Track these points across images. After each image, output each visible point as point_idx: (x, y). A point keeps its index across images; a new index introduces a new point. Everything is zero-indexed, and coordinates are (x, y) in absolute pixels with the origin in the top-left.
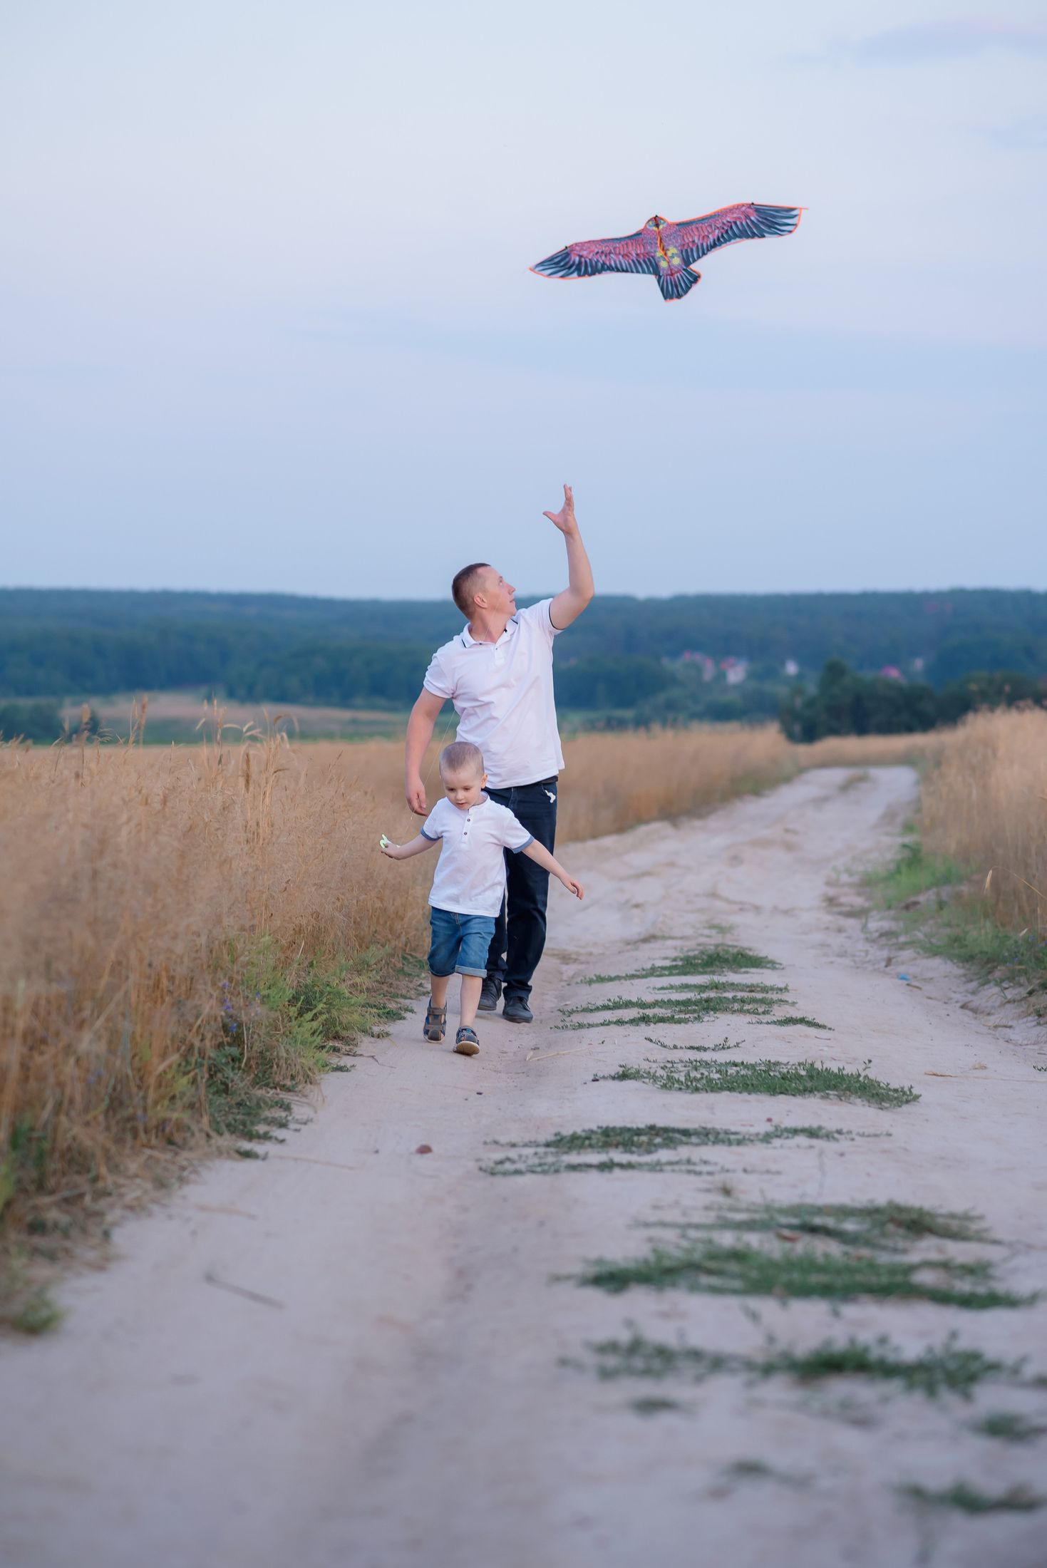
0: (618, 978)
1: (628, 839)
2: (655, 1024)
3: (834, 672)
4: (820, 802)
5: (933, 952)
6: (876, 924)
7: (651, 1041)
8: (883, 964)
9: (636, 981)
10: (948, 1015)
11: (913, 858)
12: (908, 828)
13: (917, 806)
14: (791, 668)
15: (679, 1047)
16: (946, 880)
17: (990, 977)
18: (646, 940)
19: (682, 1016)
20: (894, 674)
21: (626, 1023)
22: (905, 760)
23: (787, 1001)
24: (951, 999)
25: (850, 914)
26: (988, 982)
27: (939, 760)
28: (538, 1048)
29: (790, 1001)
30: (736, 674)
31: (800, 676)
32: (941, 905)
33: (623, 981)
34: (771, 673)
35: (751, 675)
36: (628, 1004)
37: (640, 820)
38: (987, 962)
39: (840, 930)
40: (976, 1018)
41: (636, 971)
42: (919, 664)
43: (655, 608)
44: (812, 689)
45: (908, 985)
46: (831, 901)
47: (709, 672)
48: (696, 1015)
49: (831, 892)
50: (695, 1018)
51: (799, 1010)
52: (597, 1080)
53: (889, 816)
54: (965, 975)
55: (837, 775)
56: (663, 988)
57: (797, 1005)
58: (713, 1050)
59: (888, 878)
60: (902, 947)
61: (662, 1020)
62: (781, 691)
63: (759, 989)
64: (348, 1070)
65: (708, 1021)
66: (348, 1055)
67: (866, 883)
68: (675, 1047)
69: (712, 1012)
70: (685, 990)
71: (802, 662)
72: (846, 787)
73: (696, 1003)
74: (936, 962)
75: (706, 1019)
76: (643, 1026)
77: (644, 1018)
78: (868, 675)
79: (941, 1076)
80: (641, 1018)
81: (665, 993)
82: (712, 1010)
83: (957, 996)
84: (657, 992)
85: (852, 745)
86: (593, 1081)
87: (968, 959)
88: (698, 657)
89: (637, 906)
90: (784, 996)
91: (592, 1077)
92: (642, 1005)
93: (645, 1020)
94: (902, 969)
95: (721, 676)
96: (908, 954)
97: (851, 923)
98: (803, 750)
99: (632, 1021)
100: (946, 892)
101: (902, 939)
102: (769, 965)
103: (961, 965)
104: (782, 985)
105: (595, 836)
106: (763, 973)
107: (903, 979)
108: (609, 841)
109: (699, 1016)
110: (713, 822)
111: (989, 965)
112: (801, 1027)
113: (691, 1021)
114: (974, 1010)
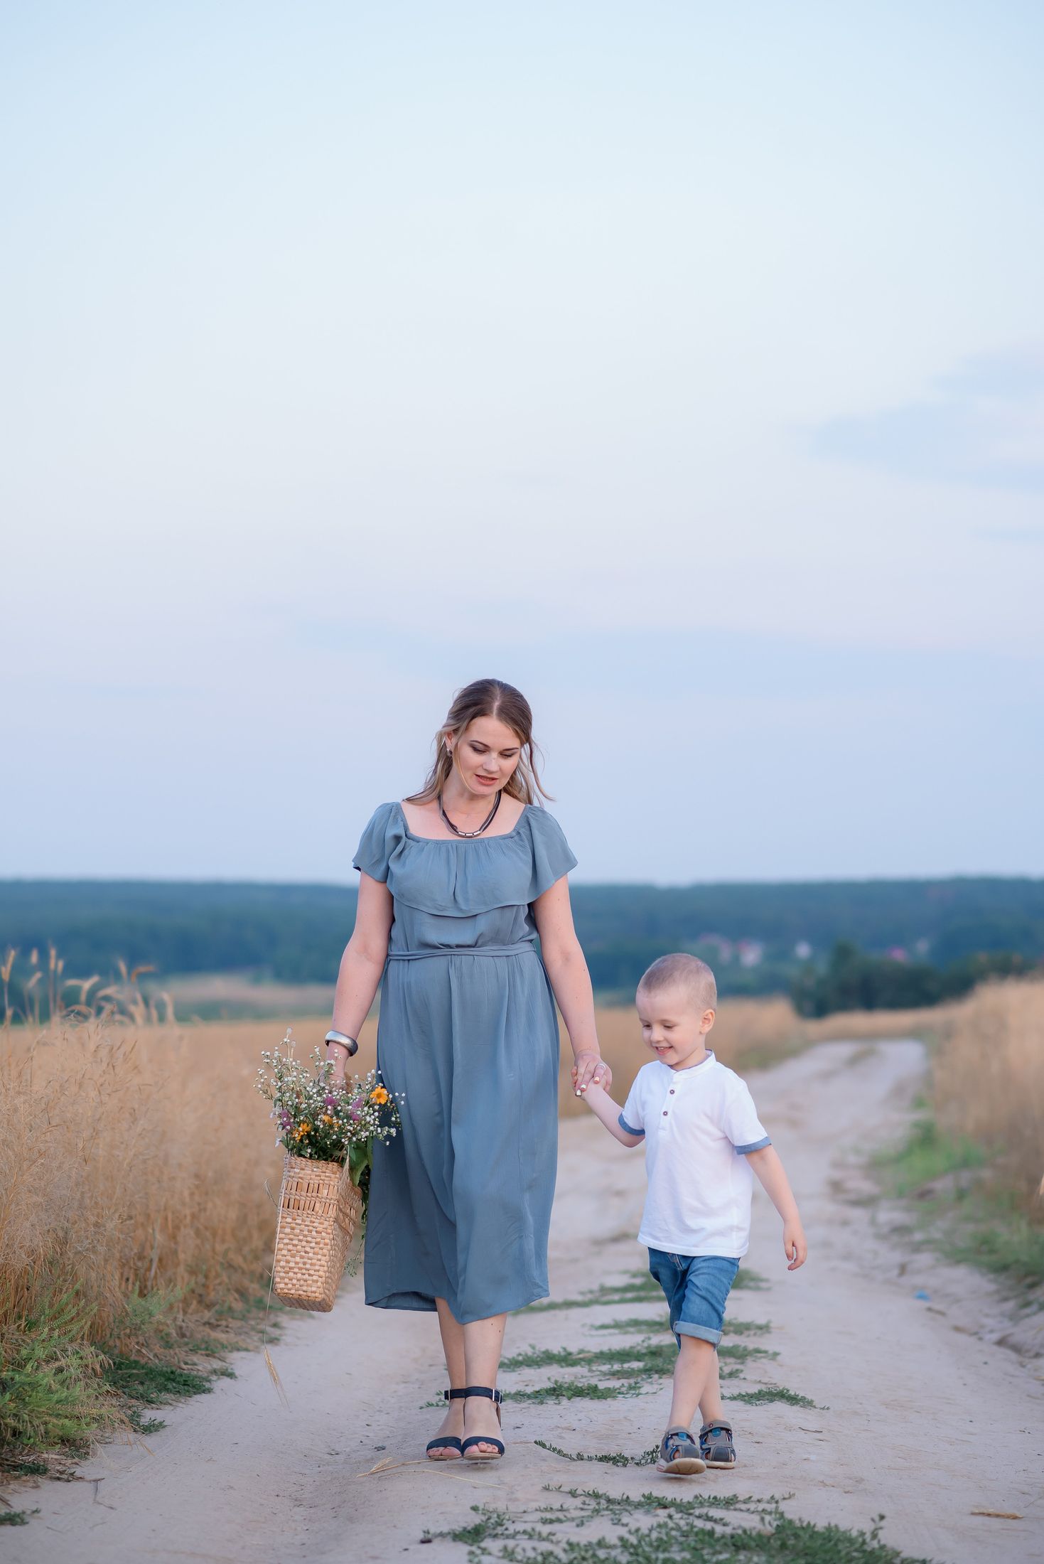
2: (569, 1399)
3: (843, 954)
4: (827, 1076)
5: (956, 1257)
6: (888, 1215)
7: (543, 1446)
8: (896, 1272)
9: (575, 1313)
10: (986, 1363)
11: (926, 1138)
12: (919, 1103)
13: (928, 1079)
14: (803, 950)
15: (585, 1457)
16: (965, 1163)
17: (1031, 1296)
18: (615, 1240)
19: (614, 1384)
20: (899, 956)
21: (529, 1397)
22: (914, 1034)
23: (766, 1352)
24: (982, 1327)
25: (858, 1203)
26: (1027, 1304)
27: (949, 1033)
28: (384, 1449)
29: (771, 1352)
30: (752, 956)
31: (812, 958)
32: (961, 1195)
33: (557, 1312)
34: (781, 953)
35: (768, 957)
36: (548, 1359)
38: (1026, 1275)
39: (845, 1223)
40: (1023, 1366)
41: (582, 1293)
42: (922, 945)
44: (822, 968)
45: (929, 1309)
46: (836, 1187)
47: (725, 956)
48: (632, 1381)
49: (837, 1175)
50: (630, 1388)
51: (781, 1366)
52: (428, 1541)
53: (899, 1090)
54: (998, 1292)
55: (844, 1050)
56: (603, 1327)
57: (779, 1358)
58: (637, 1464)
59: (898, 1159)
60: (917, 1248)
61: (579, 1392)
62: (792, 972)
63: (732, 1328)
64: (23, 1523)
65: (647, 1393)
66: (59, 1479)
67: (875, 1166)
68: (580, 1457)
69: (656, 1376)
70: (632, 1329)
71: (815, 944)
72: (854, 1061)
73: (638, 1357)
74: (961, 1272)
75: (646, 1388)
76: (551, 1402)
77: (554, 1389)
78: (875, 957)
79: (998, 1516)
80: (550, 1389)
81: (604, 1335)
82: (657, 1372)
83: (989, 1322)
84: (594, 1332)
85: (859, 1021)
86: (423, 1542)
87: (1001, 1269)
88: (715, 942)
90: (765, 1343)
91: (421, 1536)
92: (566, 1359)
93: (556, 1392)
94: (919, 1280)
95: (736, 959)
96: (925, 1259)
97: (858, 1214)
98: (814, 1028)
99: (539, 1396)
100: (966, 1177)
101: (918, 1236)
102: (752, 1284)
103: (992, 1276)
104: (761, 1321)
106: (740, 1299)
107: (922, 1297)
109: (636, 1383)
111: (1029, 1280)
112: (780, 1407)
113: (623, 1394)
114: (1017, 1349)
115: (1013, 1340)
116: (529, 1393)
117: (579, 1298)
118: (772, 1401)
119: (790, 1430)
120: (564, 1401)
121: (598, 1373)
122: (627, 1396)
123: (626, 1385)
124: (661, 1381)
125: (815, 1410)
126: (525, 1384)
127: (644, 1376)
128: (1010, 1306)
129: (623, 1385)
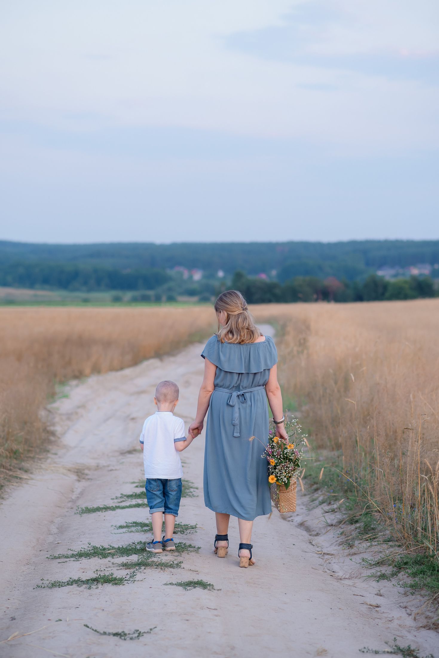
0: (98, 509)
1: (138, 369)
3: (238, 276)
7: (88, 627)
14: (221, 274)
15: (107, 633)
18: (130, 452)
20: (263, 277)
23: (194, 547)
28: (15, 619)
29: (196, 547)
30: (197, 276)
31: (224, 278)
34: (212, 276)
35: (205, 277)
37: (146, 358)
40: (311, 542)
41: (112, 500)
42: (274, 273)
43: (163, 248)
44: (229, 282)
47: (186, 275)
48: (132, 570)
50: (131, 576)
51: (201, 559)
56: (121, 527)
62: (216, 284)
65: (139, 580)
68: (105, 633)
69: (143, 568)
70: (133, 529)
71: (226, 271)
75: (139, 576)
76: (94, 588)
78: (252, 277)
82: (143, 565)
88: (181, 269)
89: (133, 419)
90: (194, 540)
95: (191, 277)
104: (193, 523)
105: (122, 369)
108: (128, 372)
109: (134, 573)
110: (180, 358)
111: (315, 486)
112: (198, 590)
113: (127, 581)
114: (308, 530)
115: (307, 524)
116: (84, 580)
117: (111, 504)
118: (195, 587)
119: (202, 609)
120: (100, 585)
121: (117, 565)
122: (129, 582)
123: (129, 573)
124: (145, 571)
125: (214, 591)
126: (83, 571)
127: (137, 568)
128: (306, 499)
129: (127, 574)
